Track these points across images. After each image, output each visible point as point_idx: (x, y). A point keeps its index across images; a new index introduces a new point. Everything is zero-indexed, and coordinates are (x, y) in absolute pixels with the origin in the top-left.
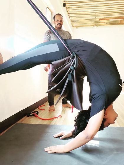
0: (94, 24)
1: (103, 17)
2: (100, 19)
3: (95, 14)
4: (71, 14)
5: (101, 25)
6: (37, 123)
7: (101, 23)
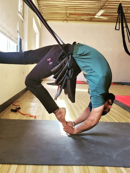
0: (65, 19)
1: (74, 12)
2: (70, 14)
3: (66, 8)
4: (41, 5)
5: (71, 21)
6: (17, 118)
7: (71, 18)
